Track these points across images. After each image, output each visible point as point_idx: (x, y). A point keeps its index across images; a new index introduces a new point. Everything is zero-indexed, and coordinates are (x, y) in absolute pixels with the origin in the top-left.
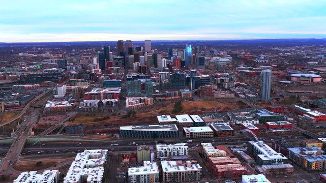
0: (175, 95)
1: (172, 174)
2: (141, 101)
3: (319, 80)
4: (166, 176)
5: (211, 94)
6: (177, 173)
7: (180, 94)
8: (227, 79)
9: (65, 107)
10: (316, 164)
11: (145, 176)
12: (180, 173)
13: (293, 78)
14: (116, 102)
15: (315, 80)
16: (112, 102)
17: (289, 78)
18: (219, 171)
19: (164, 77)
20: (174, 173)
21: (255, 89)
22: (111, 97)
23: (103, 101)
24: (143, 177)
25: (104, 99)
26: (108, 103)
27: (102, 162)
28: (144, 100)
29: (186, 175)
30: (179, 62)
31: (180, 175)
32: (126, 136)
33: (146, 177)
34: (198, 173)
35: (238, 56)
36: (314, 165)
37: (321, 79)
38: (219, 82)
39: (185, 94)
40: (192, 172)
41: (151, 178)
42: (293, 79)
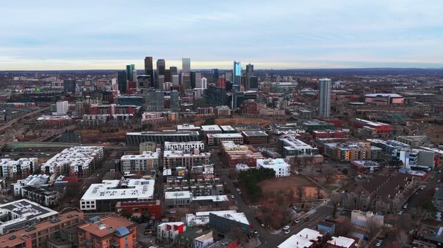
0: (209, 111)
1: (175, 160)
2: (163, 115)
3: (400, 101)
4: (166, 162)
5: (255, 111)
6: (181, 159)
7: (216, 111)
8: (281, 99)
9: (63, 120)
10: (350, 153)
11: (141, 161)
12: (184, 159)
13: (368, 98)
14: (130, 117)
15: (395, 101)
16: (125, 117)
17: (362, 99)
18: (232, 158)
19: (199, 95)
20: (177, 159)
21: (314, 107)
22: (125, 112)
23: (114, 115)
24: (139, 162)
25: (116, 113)
26: (120, 118)
27: (94, 154)
28: (167, 115)
29: (191, 162)
30: (223, 82)
31: (184, 162)
32: (133, 143)
33: (143, 163)
34: (206, 159)
35: (307, 82)
36: (347, 154)
37: (403, 99)
38: (271, 102)
39: (222, 111)
40: (198, 158)
41: (148, 164)
42: (368, 100)
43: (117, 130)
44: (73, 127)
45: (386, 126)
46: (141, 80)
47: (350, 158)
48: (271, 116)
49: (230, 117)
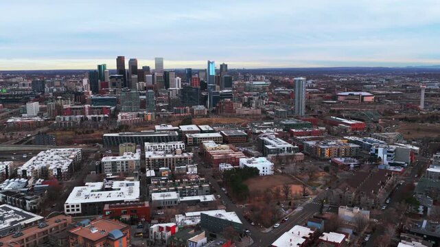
0: (185, 111)
1: (157, 161)
2: (138, 115)
3: (371, 99)
4: (148, 163)
5: (231, 110)
6: (163, 159)
7: (192, 111)
8: (256, 98)
9: (35, 122)
10: (330, 151)
11: (122, 162)
12: (167, 159)
13: (341, 97)
14: (105, 118)
15: (366, 99)
16: (100, 118)
17: (335, 98)
18: (215, 158)
19: (174, 94)
20: (159, 160)
21: (289, 106)
22: (99, 112)
23: (88, 116)
24: (120, 164)
25: (90, 114)
26: (94, 119)
27: (72, 156)
28: (143, 115)
29: (173, 162)
30: (197, 81)
31: (167, 162)
32: (111, 144)
33: (124, 164)
34: (189, 159)
35: (279, 81)
36: (327, 152)
37: (373, 97)
38: (246, 101)
39: (198, 110)
40: (181, 159)
41: (129, 165)
42: (340, 99)
43: (93, 132)
44: (46, 129)
45: (360, 124)
46: (114, 80)
47: (329, 155)
48: (248, 115)
49: (207, 116)
